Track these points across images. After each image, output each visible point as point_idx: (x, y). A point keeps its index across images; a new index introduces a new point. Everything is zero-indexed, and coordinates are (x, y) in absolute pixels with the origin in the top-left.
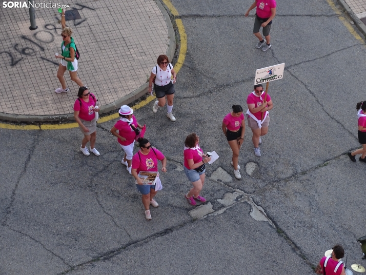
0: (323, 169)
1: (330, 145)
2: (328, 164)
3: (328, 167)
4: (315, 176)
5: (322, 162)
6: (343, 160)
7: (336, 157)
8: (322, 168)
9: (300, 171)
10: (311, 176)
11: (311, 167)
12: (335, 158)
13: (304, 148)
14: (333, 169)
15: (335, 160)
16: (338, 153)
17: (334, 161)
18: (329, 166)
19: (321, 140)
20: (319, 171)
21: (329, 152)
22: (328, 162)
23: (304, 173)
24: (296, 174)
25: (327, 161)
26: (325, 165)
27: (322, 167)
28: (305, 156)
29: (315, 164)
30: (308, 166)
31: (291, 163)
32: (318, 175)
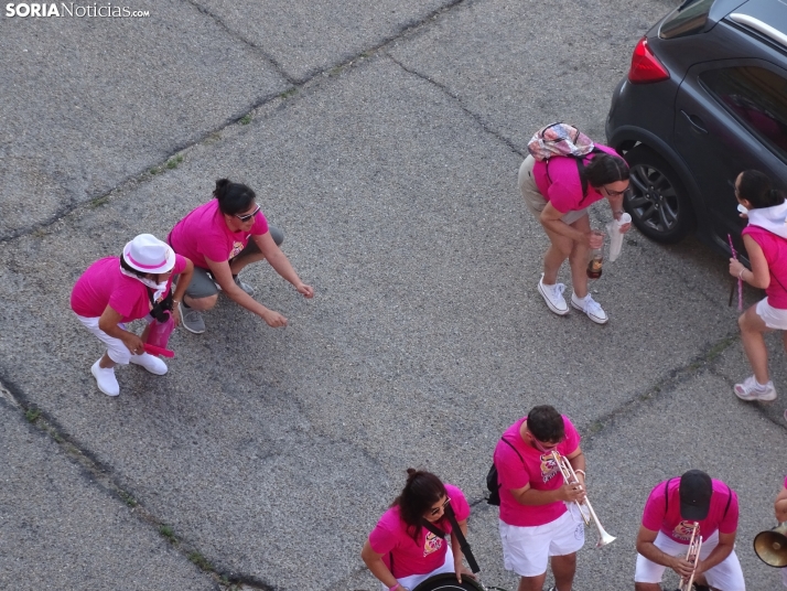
0: (166, 180)
1: (182, 94)
2: (180, 160)
3: (182, 173)
4: (139, 207)
5: (159, 157)
6: (232, 141)
7: (208, 135)
8: (161, 178)
9: (83, 197)
10: (126, 208)
11: (120, 177)
12: (204, 137)
13: (92, 112)
14: (201, 176)
15: (206, 144)
16: (215, 119)
17: (201, 148)
18: (184, 167)
19: (148, 78)
20: (150, 188)
21: (181, 119)
22: (181, 154)
23: (99, 201)
24: (71, 208)
25: (177, 150)
26: (172, 166)
27: (163, 172)
28: (98, 141)
29: (135, 166)
30: (111, 175)
31: (51, 169)
32: (150, 202)
